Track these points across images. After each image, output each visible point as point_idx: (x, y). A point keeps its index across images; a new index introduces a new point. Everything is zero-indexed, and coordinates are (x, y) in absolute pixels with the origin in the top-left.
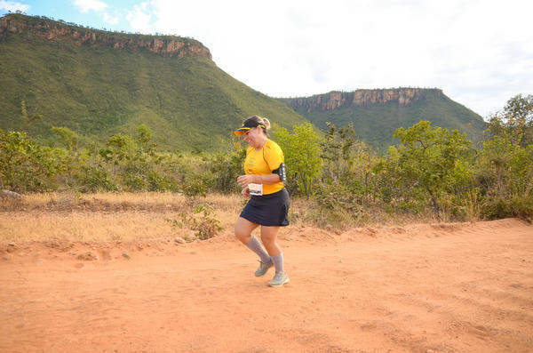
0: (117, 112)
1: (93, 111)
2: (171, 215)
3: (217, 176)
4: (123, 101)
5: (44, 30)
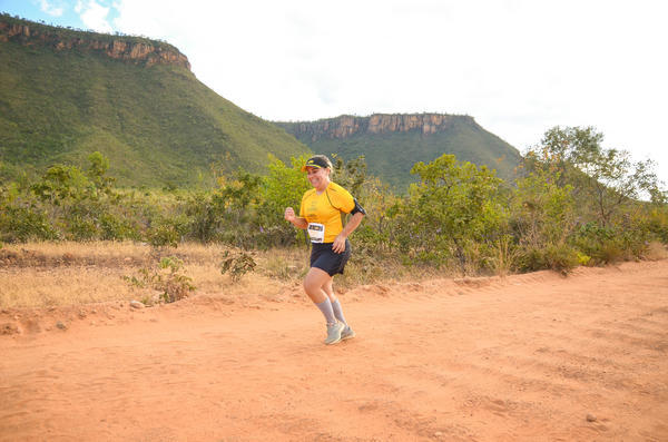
0: (62, 135)
1: (28, 132)
2: (129, 272)
3: (192, 220)
4: (71, 120)
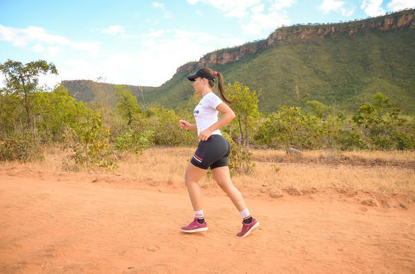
0: (354, 85)
1: (335, 86)
4: (359, 76)
5: (298, 34)
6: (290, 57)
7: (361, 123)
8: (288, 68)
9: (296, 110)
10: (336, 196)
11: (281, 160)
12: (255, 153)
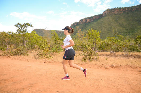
0: (134, 29)
1: (127, 29)
4: (136, 25)
5: (113, 11)
6: (111, 19)
7: (137, 42)
8: (110, 23)
9: (113, 38)
10: (129, 68)
11: (108, 56)
12: (99, 53)
